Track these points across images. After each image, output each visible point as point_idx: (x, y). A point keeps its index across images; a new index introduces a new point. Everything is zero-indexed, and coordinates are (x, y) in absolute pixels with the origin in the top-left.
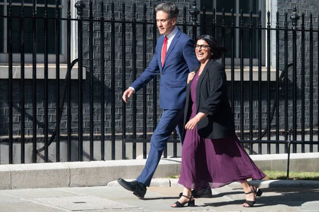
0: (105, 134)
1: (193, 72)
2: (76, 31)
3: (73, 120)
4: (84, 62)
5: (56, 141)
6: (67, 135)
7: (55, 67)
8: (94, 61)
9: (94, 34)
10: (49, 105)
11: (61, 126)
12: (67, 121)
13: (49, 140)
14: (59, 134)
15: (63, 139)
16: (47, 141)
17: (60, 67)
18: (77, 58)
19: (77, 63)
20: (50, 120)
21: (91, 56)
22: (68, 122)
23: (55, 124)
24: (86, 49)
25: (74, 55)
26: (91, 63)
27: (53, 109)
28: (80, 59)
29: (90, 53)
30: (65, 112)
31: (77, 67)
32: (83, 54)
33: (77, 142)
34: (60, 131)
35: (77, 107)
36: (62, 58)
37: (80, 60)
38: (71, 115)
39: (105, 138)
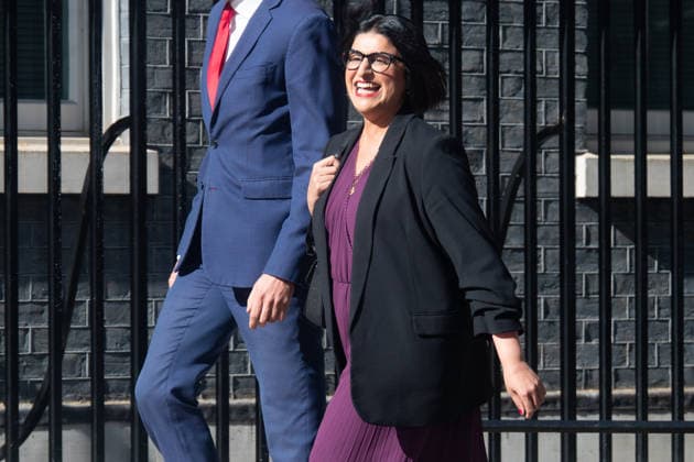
0: (232, 402)
1: (330, 159)
2: (120, 11)
3: (111, 346)
4: (151, 131)
5: (47, 426)
6: (88, 404)
7: (45, 148)
8: (189, 126)
9: (189, 23)
10: (20, 290)
11: (65, 368)
12: (87, 350)
13: (22, 421)
14: (59, 400)
15: (76, 417)
16: (16, 427)
17: (64, 148)
18: (126, 113)
19: (126, 133)
20: (26, 349)
21: (178, 108)
22: (91, 354)
23: (45, 363)
24: (159, 81)
25: (116, 105)
26: (180, 135)
27: (36, 307)
28: (136, 119)
29: (173, 95)
30: (82, 317)
31: (127, 149)
32: (149, 102)
33: (129, 428)
34: (65, 388)
35: (128, 298)
36: (70, 113)
37: (136, 122)
38: (104, 330)
39: (233, 416)
